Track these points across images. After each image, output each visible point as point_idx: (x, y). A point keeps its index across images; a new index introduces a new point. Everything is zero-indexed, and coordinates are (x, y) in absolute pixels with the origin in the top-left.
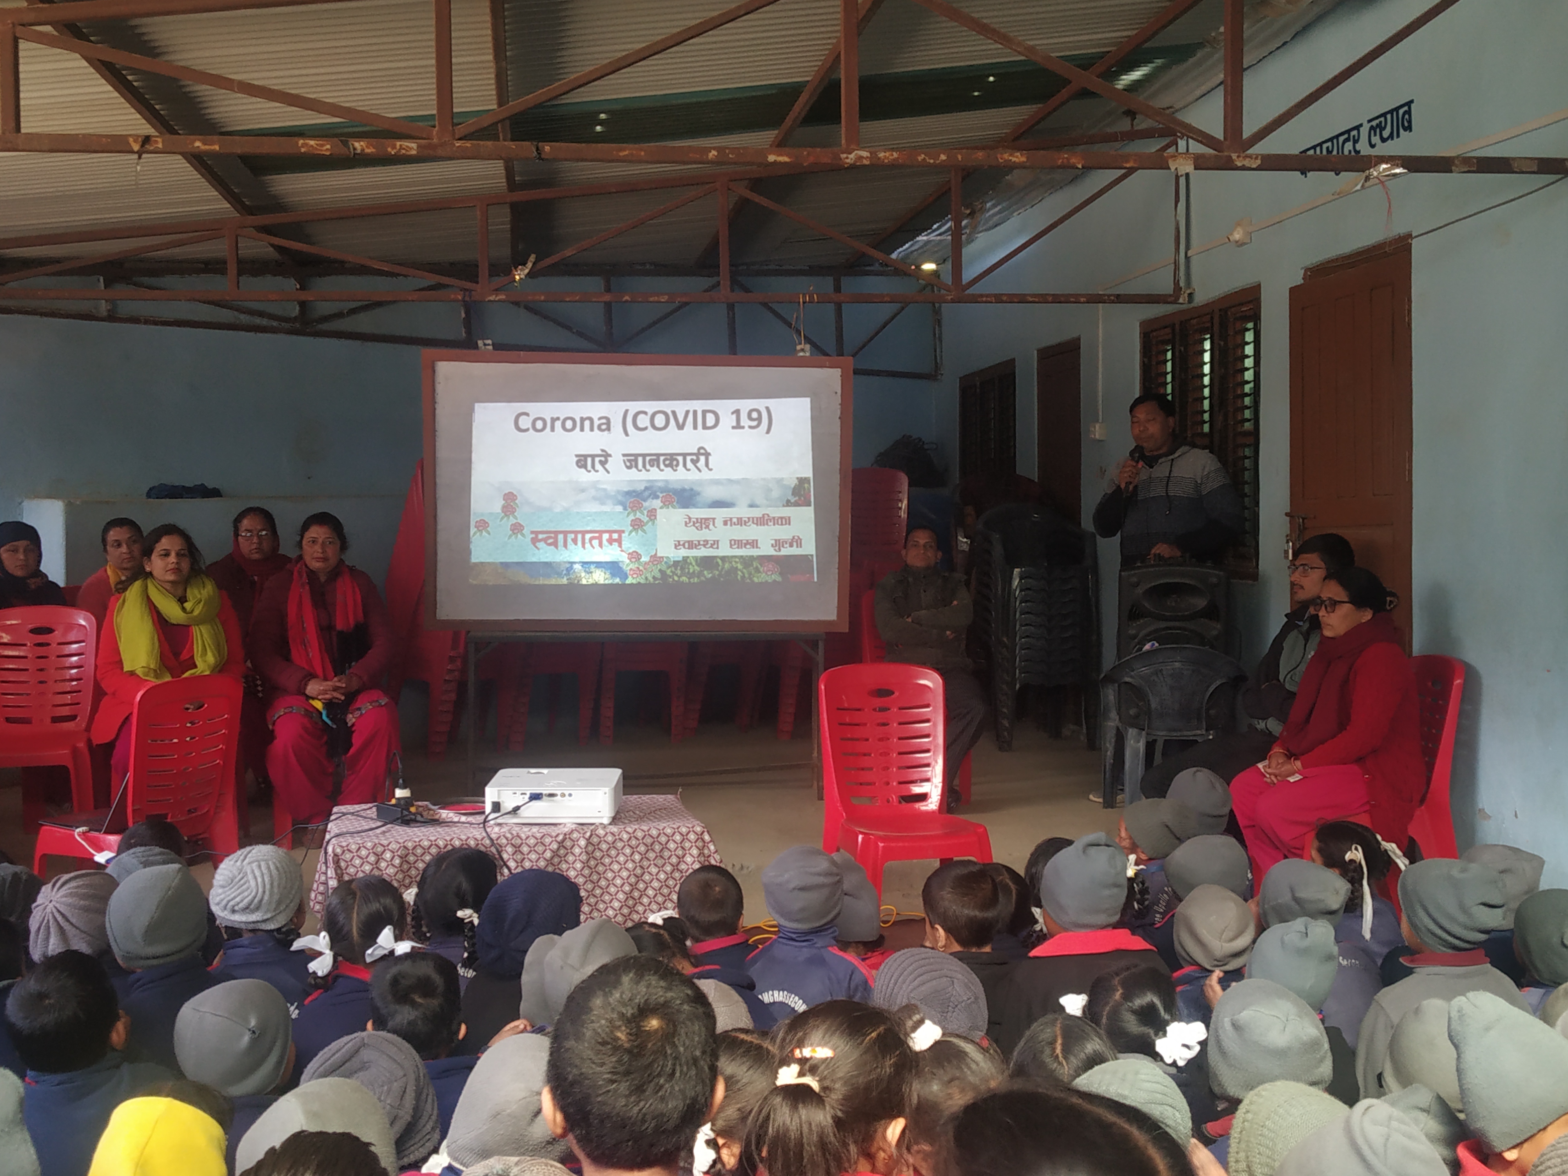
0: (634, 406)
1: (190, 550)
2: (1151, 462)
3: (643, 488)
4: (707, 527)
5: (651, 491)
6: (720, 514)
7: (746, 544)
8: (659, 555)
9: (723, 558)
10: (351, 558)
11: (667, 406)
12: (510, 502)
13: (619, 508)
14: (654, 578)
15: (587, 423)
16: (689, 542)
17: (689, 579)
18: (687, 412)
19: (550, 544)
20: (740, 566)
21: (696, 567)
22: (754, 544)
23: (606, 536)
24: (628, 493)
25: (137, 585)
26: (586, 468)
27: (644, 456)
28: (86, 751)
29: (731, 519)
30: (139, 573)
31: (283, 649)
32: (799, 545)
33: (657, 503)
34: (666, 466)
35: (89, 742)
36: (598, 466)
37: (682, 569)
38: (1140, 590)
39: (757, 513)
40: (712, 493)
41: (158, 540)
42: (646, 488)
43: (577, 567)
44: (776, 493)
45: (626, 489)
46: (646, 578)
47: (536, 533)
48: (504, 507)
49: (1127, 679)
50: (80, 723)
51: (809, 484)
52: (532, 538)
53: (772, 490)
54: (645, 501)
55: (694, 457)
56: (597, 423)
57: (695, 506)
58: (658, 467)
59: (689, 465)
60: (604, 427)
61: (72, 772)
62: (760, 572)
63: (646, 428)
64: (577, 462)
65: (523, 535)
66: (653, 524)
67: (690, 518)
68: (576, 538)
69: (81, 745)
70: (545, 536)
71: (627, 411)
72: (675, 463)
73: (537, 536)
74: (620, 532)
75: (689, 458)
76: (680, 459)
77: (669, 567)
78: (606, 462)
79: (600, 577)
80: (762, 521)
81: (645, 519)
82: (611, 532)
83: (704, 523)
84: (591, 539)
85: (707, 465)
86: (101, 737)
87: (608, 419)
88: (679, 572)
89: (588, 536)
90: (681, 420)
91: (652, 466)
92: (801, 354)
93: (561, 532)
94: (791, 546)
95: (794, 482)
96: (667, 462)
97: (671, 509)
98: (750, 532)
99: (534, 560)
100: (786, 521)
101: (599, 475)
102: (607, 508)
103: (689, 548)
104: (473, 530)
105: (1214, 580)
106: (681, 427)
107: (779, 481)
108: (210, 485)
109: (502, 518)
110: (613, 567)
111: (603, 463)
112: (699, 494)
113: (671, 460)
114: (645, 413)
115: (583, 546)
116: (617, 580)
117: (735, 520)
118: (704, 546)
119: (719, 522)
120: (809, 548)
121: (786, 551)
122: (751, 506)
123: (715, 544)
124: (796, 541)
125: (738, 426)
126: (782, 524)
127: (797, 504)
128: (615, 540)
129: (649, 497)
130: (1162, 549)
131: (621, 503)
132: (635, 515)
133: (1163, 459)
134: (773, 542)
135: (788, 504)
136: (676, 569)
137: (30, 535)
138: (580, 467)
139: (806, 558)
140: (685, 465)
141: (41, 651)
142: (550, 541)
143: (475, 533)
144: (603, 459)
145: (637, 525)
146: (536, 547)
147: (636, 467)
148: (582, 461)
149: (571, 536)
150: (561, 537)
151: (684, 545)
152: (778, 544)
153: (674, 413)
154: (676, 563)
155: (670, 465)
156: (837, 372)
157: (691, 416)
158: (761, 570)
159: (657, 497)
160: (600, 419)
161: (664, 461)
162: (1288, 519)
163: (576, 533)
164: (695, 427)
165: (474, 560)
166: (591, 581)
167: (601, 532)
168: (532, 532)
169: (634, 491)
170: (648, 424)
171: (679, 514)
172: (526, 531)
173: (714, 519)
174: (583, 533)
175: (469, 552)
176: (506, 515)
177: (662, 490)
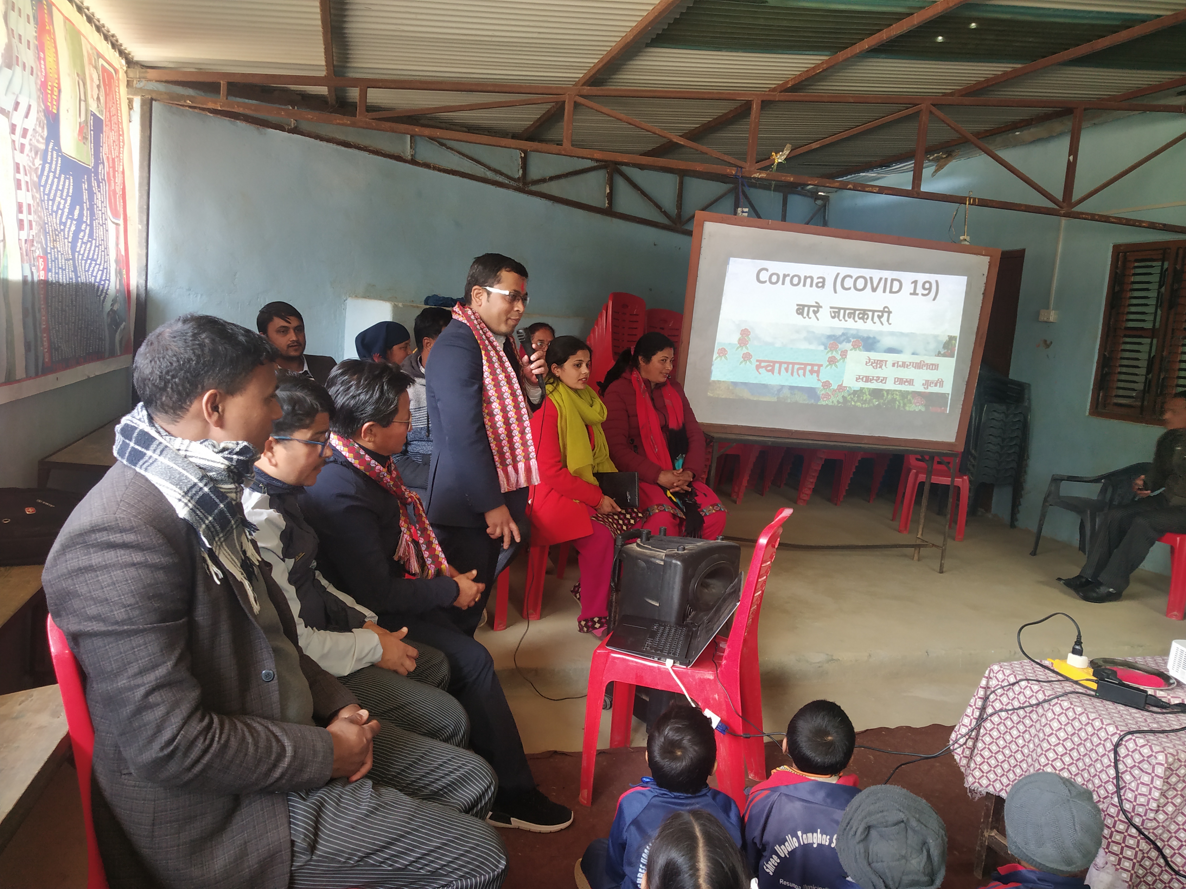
0: (844, 271)
3: (840, 334)
4: (881, 367)
5: (845, 337)
6: (891, 358)
7: (905, 382)
8: (844, 385)
9: (888, 391)
11: (867, 273)
12: (745, 336)
13: (822, 348)
14: (838, 402)
15: (809, 280)
16: (866, 377)
17: (862, 404)
18: (881, 279)
19: (768, 371)
20: (898, 398)
21: (869, 397)
22: (910, 382)
23: (809, 368)
24: (829, 337)
26: (802, 315)
27: (845, 309)
29: (898, 362)
32: (941, 385)
33: (848, 346)
34: (859, 318)
36: (811, 314)
37: (859, 397)
39: (917, 359)
40: (888, 342)
42: (843, 334)
43: (786, 390)
44: (932, 346)
45: (828, 334)
47: (760, 361)
48: (740, 340)
51: (956, 341)
52: (757, 366)
53: (929, 343)
54: (841, 343)
55: (880, 314)
56: (815, 281)
57: (875, 350)
58: (854, 319)
59: (876, 319)
62: (911, 403)
63: (850, 289)
64: (798, 310)
65: (751, 362)
66: (844, 361)
67: (870, 359)
68: (788, 367)
70: (766, 364)
71: (838, 274)
72: (866, 317)
73: (760, 364)
74: (820, 366)
75: (876, 314)
76: (870, 314)
77: (849, 395)
78: (818, 311)
79: (803, 399)
80: (919, 366)
81: (838, 357)
82: (812, 365)
83: (879, 364)
84: (798, 369)
85: (888, 320)
87: (824, 279)
88: (856, 399)
89: (796, 367)
90: (875, 285)
91: (850, 318)
92: (964, 243)
93: (778, 362)
94: (936, 385)
95: (946, 339)
96: (861, 316)
97: (858, 351)
98: (909, 373)
99: (755, 382)
100: (935, 367)
101: (810, 322)
102: (812, 347)
103: (865, 382)
104: (715, 355)
106: (874, 290)
107: (936, 337)
109: (738, 348)
110: (810, 392)
111: (815, 312)
112: (879, 341)
113: (863, 314)
114: (851, 277)
115: (792, 374)
116: (812, 401)
117: (900, 363)
118: (876, 380)
119: (890, 364)
120: (947, 388)
121: (933, 389)
122: (913, 354)
123: (884, 380)
124: (940, 383)
125: (914, 293)
126: (932, 369)
127: (944, 355)
128: (815, 372)
129: (843, 341)
131: (823, 344)
132: (832, 353)
134: (924, 382)
135: (939, 354)
136: (854, 396)
138: (798, 314)
139: (944, 396)
140: (872, 319)
142: (769, 368)
143: (717, 358)
144: (816, 309)
145: (832, 361)
146: (758, 371)
147: (838, 317)
149: (783, 366)
150: (777, 366)
152: (927, 383)
153: (871, 278)
154: (855, 392)
155: (862, 318)
156: (987, 259)
157: (883, 282)
158: (913, 401)
159: (849, 341)
160: (818, 278)
161: (859, 314)
163: (788, 363)
165: (713, 378)
166: (795, 401)
167: (806, 365)
168: (757, 361)
169: (834, 336)
170: (852, 285)
171: (863, 355)
172: (753, 360)
173: (886, 361)
174: (794, 364)
175: (710, 372)
176: (740, 346)
177: (854, 336)
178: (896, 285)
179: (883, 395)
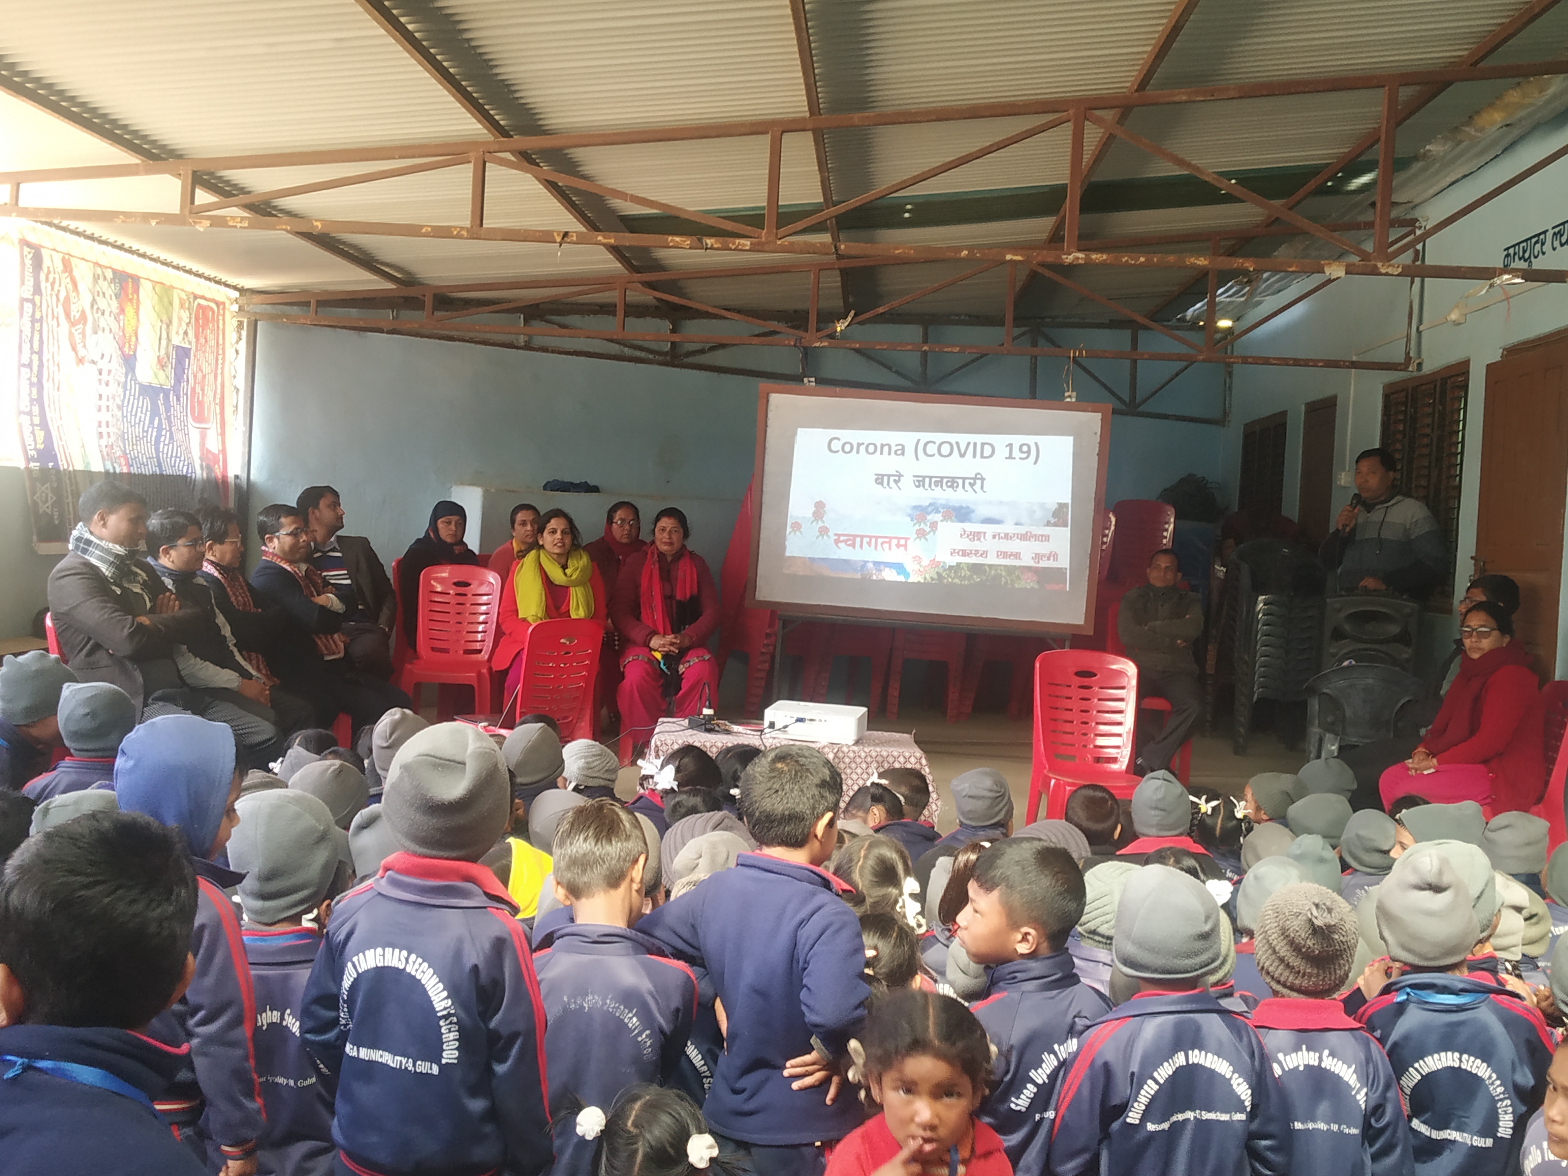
0: (925, 437)
1: (572, 529)
2: (1369, 507)
3: (927, 504)
4: (979, 539)
5: (934, 507)
6: (990, 529)
7: (1010, 556)
8: (937, 560)
9: (990, 566)
10: (691, 545)
11: (953, 437)
12: (820, 509)
13: (908, 519)
14: (931, 578)
15: (886, 449)
16: (962, 551)
17: (961, 581)
18: (969, 444)
19: (849, 545)
20: (1004, 574)
21: (967, 572)
22: (1017, 556)
23: (894, 542)
24: (915, 508)
25: (533, 553)
26: (882, 485)
27: (931, 478)
28: (487, 675)
29: (999, 534)
30: (535, 545)
31: (636, 612)
32: (1056, 558)
33: (938, 517)
34: (948, 487)
35: (490, 669)
36: (892, 484)
37: (955, 572)
38: (1343, 615)
39: (1022, 530)
40: (983, 511)
41: (549, 521)
42: (930, 504)
43: (870, 565)
44: (1038, 515)
45: (914, 504)
46: (925, 578)
47: (839, 535)
48: (814, 513)
49: (1325, 691)
50: (485, 656)
51: (1068, 508)
52: (835, 540)
53: (1035, 512)
54: (929, 514)
55: (972, 481)
56: (894, 449)
57: (970, 521)
58: (942, 487)
59: (967, 486)
60: (899, 452)
61: (476, 690)
62: (1021, 580)
63: (933, 455)
64: (876, 480)
65: (828, 536)
66: (934, 533)
67: (965, 531)
68: (870, 540)
69: (484, 671)
70: (846, 538)
71: (919, 440)
72: (955, 485)
73: (839, 538)
74: (906, 539)
75: (967, 481)
76: (960, 481)
77: (944, 570)
78: (899, 480)
79: (890, 575)
80: (1024, 537)
81: (928, 529)
82: (899, 539)
83: (976, 536)
84: (882, 543)
85: (982, 488)
86: (497, 666)
87: (903, 447)
88: (953, 575)
89: (880, 541)
90: (963, 451)
91: (937, 486)
92: (1068, 400)
93: (858, 536)
94: (1048, 559)
95: (1055, 507)
96: (949, 484)
97: (950, 523)
98: (1015, 546)
99: (836, 557)
100: (1046, 538)
101: (892, 493)
102: (897, 519)
103: (962, 556)
104: (789, 530)
105: (1408, 611)
106: (962, 455)
107: (1042, 505)
108: (592, 482)
109: (812, 522)
110: (899, 568)
111: (896, 482)
112: (973, 511)
113: (953, 482)
114: (934, 443)
115: (876, 548)
116: (901, 578)
117: (1002, 535)
118: (975, 555)
119: (989, 536)
120: (1064, 563)
121: (1045, 564)
122: (1016, 524)
123: (985, 554)
124: (1053, 556)
125: (1010, 457)
126: (1042, 541)
127: (1055, 525)
128: (902, 546)
129: (932, 511)
130: (1369, 583)
131: (909, 515)
132: (920, 526)
133: (1380, 506)
134: (1034, 555)
135: (1048, 524)
136: (951, 572)
137: (458, 512)
138: (878, 484)
139: (1061, 571)
140: (963, 487)
141: (461, 599)
142: (849, 543)
143: (790, 533)
144: (897, 478)
145: (921, 534)
146: (838, 547)
147: (924, 486)
148: (880, 480)
149: (866, 540)
150: (858, 539)
151: (958, 553)
152: (1038, 557)
153: (957, 443)
154: (951, 568)
155: (952, 487)
156: (1099, 416)
157: (971, 447)
158: (1022, 577)
159: (938, 512)
160: (897, 445)
161: (947, 482)
162: (1473, 562)
163: (870, 537)
164: (974, 456)
165: (788, 554)
166: (880, 577)
167: (891, 538)
168: (836, 535)
169: (920, 506)
170: (936, 452)
171: (956, 527)
172: (831, 534)
173: (985, 533)
174: (877, 538)
175: (784, 548)
176: (816, 519)
177: (943, 506)
178: (988, 450)
179: (985, 570)
